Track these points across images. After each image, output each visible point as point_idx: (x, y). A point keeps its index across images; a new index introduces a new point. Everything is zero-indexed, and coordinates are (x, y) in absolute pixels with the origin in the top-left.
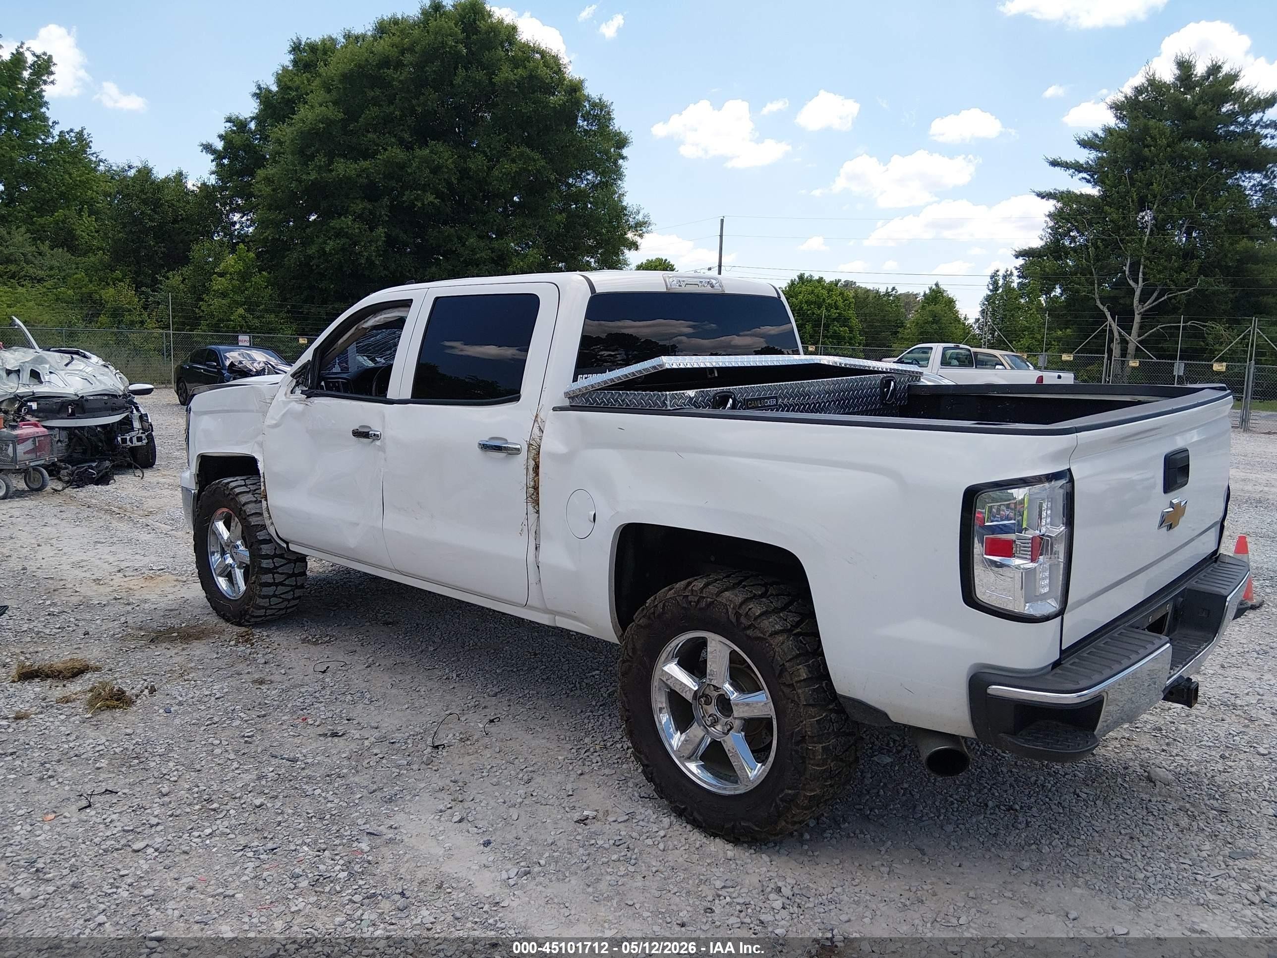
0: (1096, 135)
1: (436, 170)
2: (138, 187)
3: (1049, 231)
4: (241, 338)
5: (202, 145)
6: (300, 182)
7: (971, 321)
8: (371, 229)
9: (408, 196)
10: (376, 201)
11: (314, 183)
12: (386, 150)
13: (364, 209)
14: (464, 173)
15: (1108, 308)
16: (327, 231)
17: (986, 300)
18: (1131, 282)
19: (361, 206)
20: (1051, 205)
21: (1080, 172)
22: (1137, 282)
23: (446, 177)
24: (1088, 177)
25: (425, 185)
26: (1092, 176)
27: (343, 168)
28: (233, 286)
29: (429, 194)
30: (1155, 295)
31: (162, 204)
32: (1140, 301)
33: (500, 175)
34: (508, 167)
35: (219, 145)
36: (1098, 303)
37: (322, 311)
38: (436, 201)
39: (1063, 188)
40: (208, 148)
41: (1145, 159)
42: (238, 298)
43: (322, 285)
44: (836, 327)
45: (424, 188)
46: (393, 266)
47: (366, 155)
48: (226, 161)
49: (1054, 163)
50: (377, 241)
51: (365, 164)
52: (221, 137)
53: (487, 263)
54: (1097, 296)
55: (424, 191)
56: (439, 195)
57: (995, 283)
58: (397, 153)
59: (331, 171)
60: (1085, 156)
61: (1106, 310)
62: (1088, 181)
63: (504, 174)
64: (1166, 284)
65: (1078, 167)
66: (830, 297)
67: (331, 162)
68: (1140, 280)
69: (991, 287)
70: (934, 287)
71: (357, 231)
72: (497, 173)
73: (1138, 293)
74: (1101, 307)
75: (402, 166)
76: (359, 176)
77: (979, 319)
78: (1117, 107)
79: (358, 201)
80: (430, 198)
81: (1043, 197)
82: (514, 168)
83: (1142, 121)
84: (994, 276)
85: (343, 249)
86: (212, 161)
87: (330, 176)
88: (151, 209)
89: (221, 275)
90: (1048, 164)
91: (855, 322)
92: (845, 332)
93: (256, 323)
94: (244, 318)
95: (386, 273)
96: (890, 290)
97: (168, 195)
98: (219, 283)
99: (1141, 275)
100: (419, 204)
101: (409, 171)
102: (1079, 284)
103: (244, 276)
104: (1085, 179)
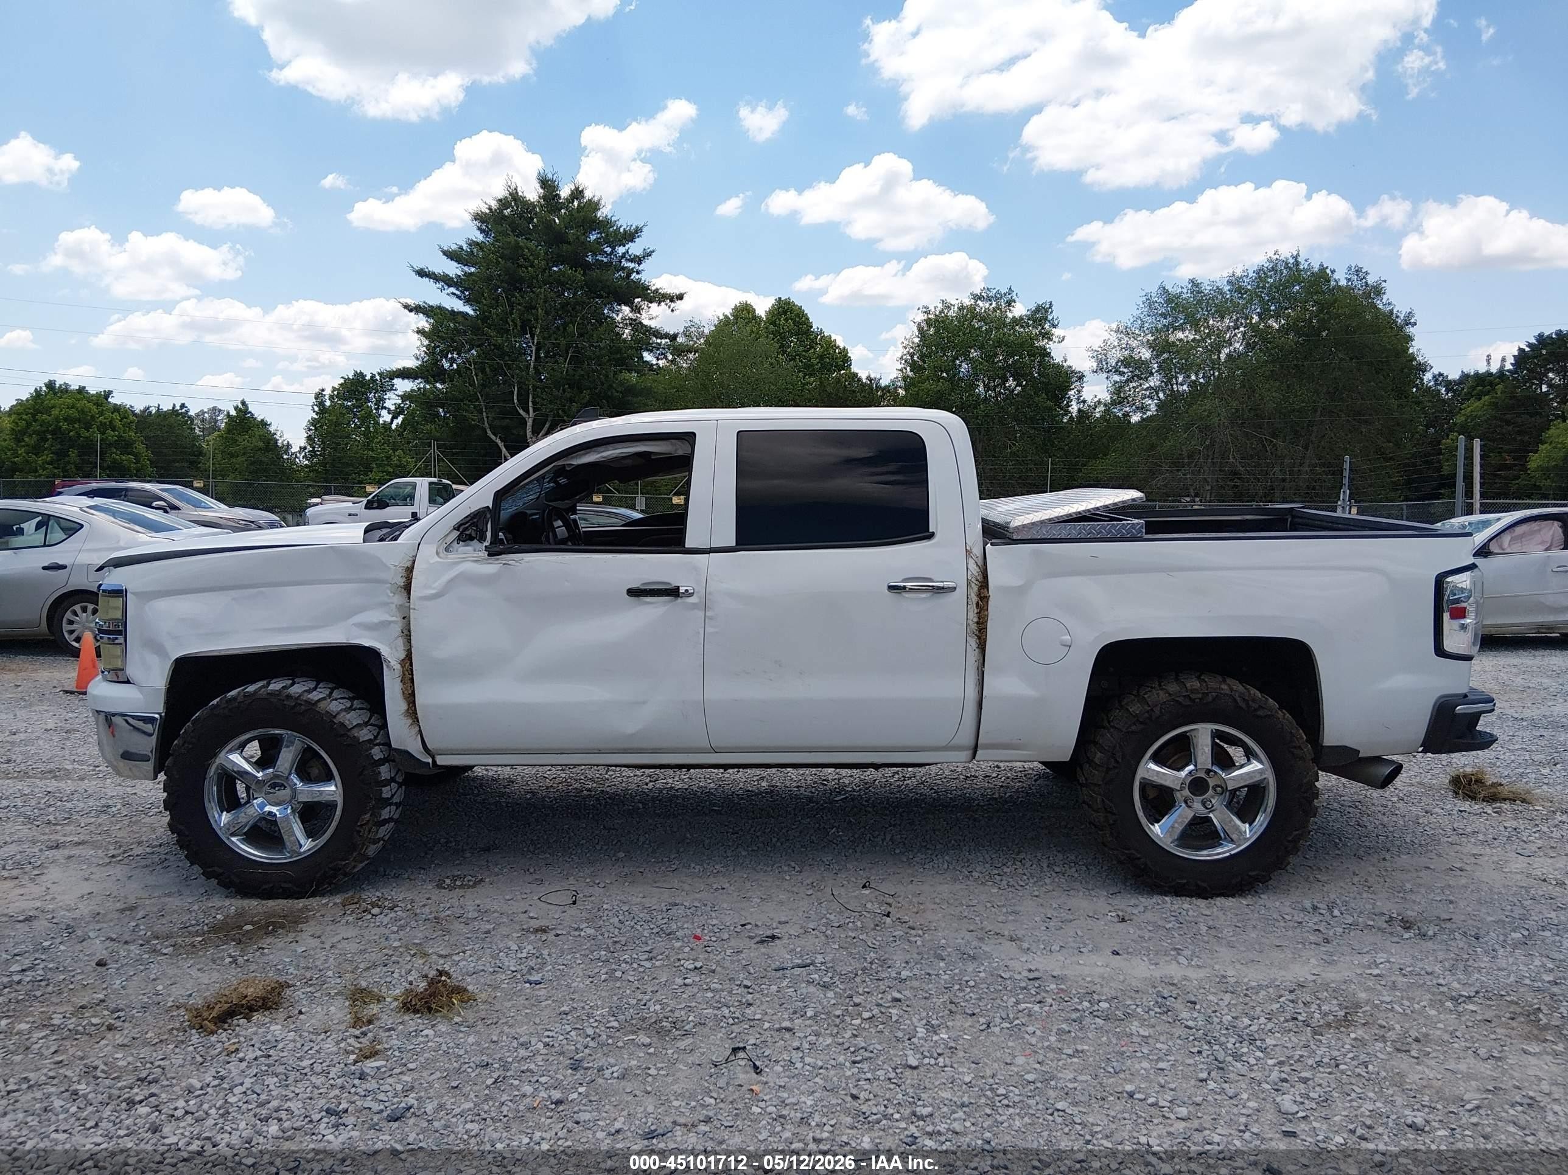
0: (461, 248)
3: (425, 349)
7: (295, 449)
15: (500, 438)
17: (312, 424)
18: (521, 412)
20: (423, 322)
21: (449, 286)
22: (528, 412)
24: (458, 293)
26: (462, 292)
30: (547, 426)
32: (533, 432)
36: (489, 433)
39: (433, 302)
41: (521, 280)
44: (116, 455)
49: (422, 273)
54: (486, 425)
57: (321, 404)
60: (453, 269)
61: (499, 441)
62: (458, 297)
64: (559, 416)
65: (446, 280)
66: (101, 413)
68: (531, 410)
69: (316, 409)
70: (240, 406)
73: (530, 423)
74: (493, 437)
77: (305, 448)
78: (479, 217)
81: (411, 311)
83: (512, 239)
84: (319, 395)
90: (414, 274)
91: (140, 447)
92: (129, 461)
96: (178, 408)
99: (530, 404)
102: (467, 411)
104: (453, 294)
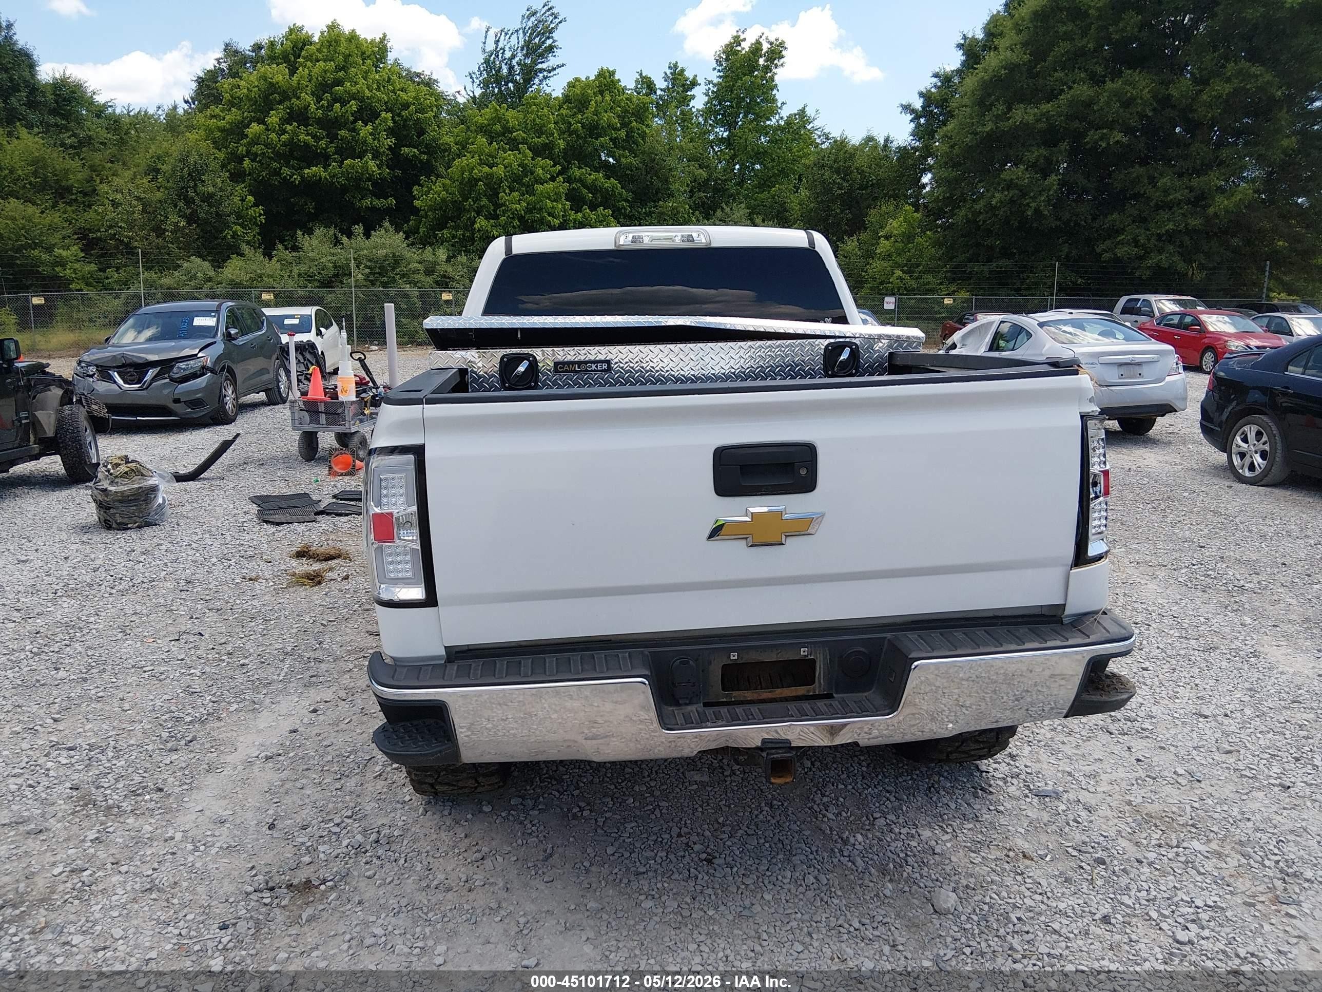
1: (1128, 103)
2: (833, 157)
4: (887, 299)
5: (902, 106)
6: (976, 134)
8: (1045, 178)
9: (1092, 136)
10: (1055, 146)
11: (990, 134)
12: (1070, 88)
13: (1039, 156)
14: (1165, 102)
16: (999, 184)
19: (1036, 153)
23: (1139, 109)
25: (1113, 121)
27: (1022, 114)
28: (897, 249)
29: (1116, 132)
31: (852, 172)
33: (1209, 100)
34: (1221, 88)
35: (918, 104)
37: (986, 269)
38: (1125, 140)
40: (907, 108)
42: (899, 260)
43: (988, 242)
45: (1111, 126)
46: (1066, 216)
47: (1052, 96)
48: (922, 121)
50: (1049, 190)
51: (1046, 107)
52: (921, 95)
53: (1182, 205)
55: (1112, 129)
56: (1128, 130)
58: (1083, 90)
59: (1009, 118)
63: (1215, 97)
67: (1009, 109)
71: (1026, 181)
72: (1205, 97)
75: (1089, 104)
76: (1037, 121)
79: (1034, 149)
80: (1118, 136)
82: (1228, 88)
85: (1012, 201)
86: (911, 121)
87: (1006, 124)
88: (841, 178)
89: (887, 237)
93: (914, 284)
94: (902, 279)
95: (1058, 223)
97: (861, 161)
98: (884, 245)
100: (1104, 145)
101: (1095, 108)
103: (908, 238)
